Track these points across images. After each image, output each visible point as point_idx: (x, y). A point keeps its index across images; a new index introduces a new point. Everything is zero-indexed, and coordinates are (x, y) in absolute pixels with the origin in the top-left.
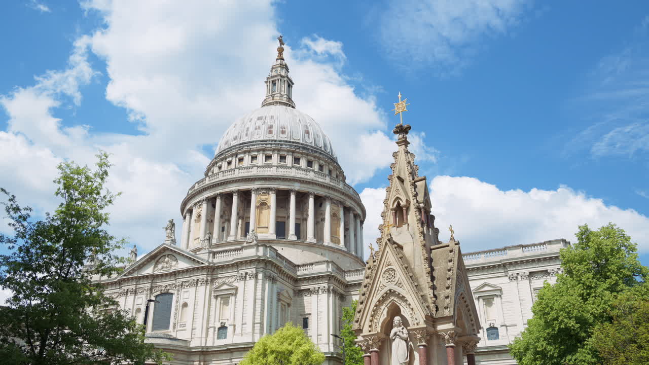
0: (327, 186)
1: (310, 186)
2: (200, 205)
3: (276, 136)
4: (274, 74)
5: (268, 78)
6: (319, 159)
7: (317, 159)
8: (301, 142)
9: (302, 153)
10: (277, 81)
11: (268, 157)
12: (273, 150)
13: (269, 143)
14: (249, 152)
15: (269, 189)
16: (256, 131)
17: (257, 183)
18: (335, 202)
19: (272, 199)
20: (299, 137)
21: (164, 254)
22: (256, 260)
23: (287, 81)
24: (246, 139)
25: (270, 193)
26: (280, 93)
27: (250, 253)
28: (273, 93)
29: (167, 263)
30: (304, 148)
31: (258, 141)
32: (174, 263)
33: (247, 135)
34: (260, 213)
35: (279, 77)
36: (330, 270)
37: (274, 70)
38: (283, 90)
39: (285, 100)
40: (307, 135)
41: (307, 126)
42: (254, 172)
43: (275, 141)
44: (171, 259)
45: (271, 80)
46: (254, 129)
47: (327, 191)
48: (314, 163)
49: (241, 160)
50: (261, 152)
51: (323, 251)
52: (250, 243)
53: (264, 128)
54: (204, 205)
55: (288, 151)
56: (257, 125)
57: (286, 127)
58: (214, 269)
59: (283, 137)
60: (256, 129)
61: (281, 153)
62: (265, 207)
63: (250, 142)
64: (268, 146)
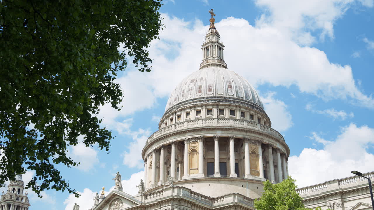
0: (244, 130)
1: (230, 132)
2: (151, 155)
3: (204, 94)
4: (207, 41)
5: (203, 46)
6: (240, 107)
7: (238, 108)
8: (225, 96)
9: (225, 105)
10: (209, 47)
11: (198, 112)
12: (202, 106)
13: (199, 101)
14: (184, 109)
15: (197, 138)
16: (190, 92)
17: (188, 134)
18: (253, 141)
19: (200, 146)
20: (222, 92)
21: (115, 198)
22: (171, 199)
23: (218, 46)
24: (182, 100)
25: (199, 141)
26: (212, 56)
27: (167, 194)
28: (208, 57)
29: (116, 205)
30: (226, 101)
31: (191, 100)
32: (121, 205)
33: (183, 96)
34: (192, 158)
35: (211, 44)
36: (236, 201)
37: (207, 38)
38: (215, 53)
39: (216, 62)
40: (230, 89)
41: (230, 82)
42: (186, 126)
43: (203, 98)
44: (119, 202)
45: (205, 47)
46: (188, 90)
47: (245, 133)
48: (236, 111)
49: (179, 116)
50: (193, 109)
51: (243, 183)
52: (168, 186)
53: (195, 89)
54: (154, 155)
55: (213, 105)
56: (190, 87)
57: (212, 85)
58: (146, 208)
59: (210, 94)
60: (189, 90)
61: (208, 107)
62: (195, 152)
63: (185, 102)
64: (197, 103)
